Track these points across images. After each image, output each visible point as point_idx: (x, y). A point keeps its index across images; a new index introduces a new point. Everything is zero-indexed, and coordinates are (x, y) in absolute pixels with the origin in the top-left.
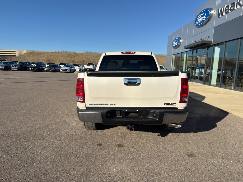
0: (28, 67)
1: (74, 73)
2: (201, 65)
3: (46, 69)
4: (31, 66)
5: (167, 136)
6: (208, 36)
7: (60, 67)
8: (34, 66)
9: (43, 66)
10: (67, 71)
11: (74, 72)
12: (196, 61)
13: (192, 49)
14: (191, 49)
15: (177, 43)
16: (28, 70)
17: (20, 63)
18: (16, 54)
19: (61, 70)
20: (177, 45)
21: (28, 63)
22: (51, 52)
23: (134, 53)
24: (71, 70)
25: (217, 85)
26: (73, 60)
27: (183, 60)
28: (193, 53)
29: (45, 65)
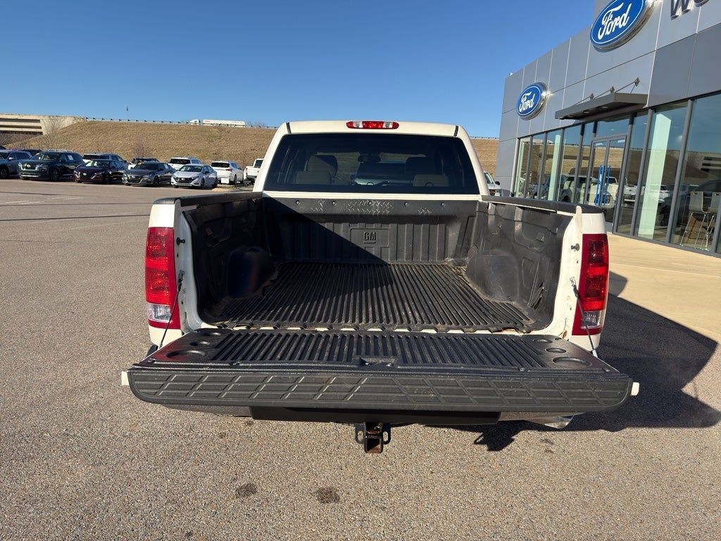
0: (73, 170)
1: (213, 190)
2: (607, 173)
3: (129, 176)
4: (81, 168)
5: (509, 447)
6: (634, 79)
7: (172, 171)
8: (89, 165)
9: (118, 165)
10: (192, 183)
11: (214, 186)
12: (591, 159)
13: (581, 121)
14: (578, 121)
15: (532, 100)
16: (72, 179)
17: (47, 157)
18: (40, 128)
19: (173, 180)
20: (532, 106)
21: (71, 158)
22: (147, 124)
23: (393, 128)
24: (203, 179)
25: (656, 238)
26: (214, 149)
27: (551, 157)
28: (582, 133)
29: (124, 165)
